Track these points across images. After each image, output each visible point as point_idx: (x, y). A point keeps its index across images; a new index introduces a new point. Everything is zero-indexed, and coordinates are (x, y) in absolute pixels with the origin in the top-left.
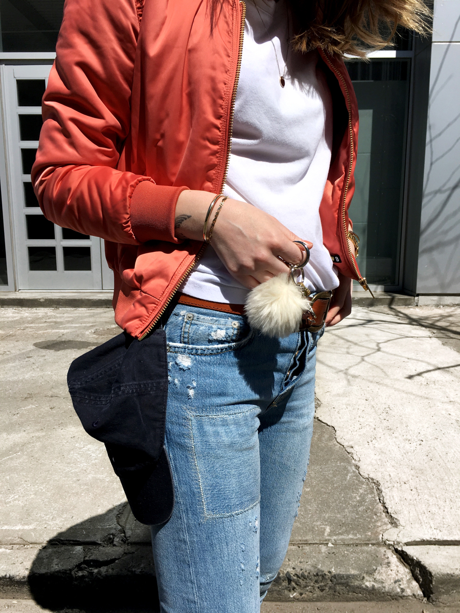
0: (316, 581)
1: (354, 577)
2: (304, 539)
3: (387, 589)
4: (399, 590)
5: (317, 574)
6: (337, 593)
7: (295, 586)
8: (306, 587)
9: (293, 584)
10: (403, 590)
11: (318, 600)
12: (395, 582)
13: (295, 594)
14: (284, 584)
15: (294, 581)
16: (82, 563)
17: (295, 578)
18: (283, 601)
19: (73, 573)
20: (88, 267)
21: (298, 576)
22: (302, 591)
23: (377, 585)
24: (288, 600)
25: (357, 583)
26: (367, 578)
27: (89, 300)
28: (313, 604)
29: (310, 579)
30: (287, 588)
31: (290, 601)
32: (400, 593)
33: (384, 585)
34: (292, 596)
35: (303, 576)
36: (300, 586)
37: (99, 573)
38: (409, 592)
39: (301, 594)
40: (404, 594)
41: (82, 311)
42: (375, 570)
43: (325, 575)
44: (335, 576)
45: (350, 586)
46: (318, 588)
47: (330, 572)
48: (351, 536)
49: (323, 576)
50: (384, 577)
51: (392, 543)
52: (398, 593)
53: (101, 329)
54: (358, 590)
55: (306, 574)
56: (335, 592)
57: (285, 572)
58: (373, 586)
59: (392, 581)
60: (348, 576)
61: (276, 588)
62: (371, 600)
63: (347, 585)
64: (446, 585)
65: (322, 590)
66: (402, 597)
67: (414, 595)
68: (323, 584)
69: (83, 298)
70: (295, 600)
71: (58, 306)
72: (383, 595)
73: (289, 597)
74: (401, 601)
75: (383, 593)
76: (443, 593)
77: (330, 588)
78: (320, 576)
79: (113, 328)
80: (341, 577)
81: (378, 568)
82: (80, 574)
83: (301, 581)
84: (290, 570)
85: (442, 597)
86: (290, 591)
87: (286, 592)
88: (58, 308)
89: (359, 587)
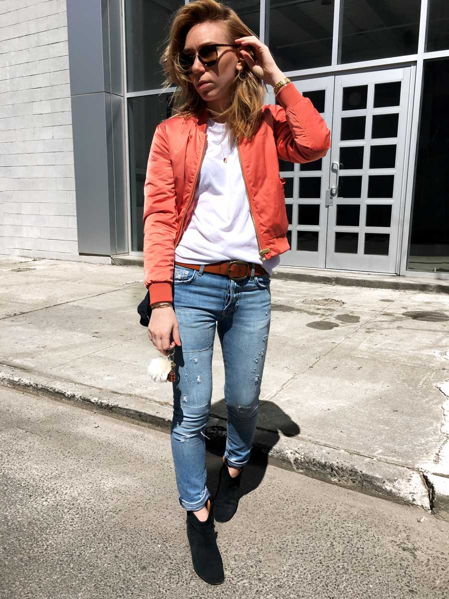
0: (350, 475)
1: (376, 479)
2: (358, 451)
3: (401, 496)
4: (411, 499)
5: (352, 471)
6: (364, 487)
7: (336, 474)
8: (343, 477)
9: (335, 472)
10: (414, 500)
11: (350, 488)
12: (410, 493)
13: (335, 479)
14: (328, 470)
15: (335, 470)
16: (214, 427)
17: (336, 468)
18: (327, 482)
19: (208, 430)
20: (315, 248)
21: (338, 468)
22: (340, 479)
23: (394, 490)
24: (330, 482)
25: (379, 484)
26: (387, 482)
27: (310, 276)
28: (346, 490)
29: (346, 472)
30: (330, 474)
31: (332, 483)
32: (411, 501)
33: (400, 492)
34: (333, 480)
35: (342, 468)
36: (339, 475)
37: (221, 433)
38: (418, 503)
39: (339, 481)
40: (414, 502)
41: (305, 285)
42: (395, 480)
43: (357, 472)
44: (363, 475)
45: (373, 484)
46: (351, 480)
47: (361, 472)
48: (394, 459)
49: (356, 473)
50: (402, 487)
51: (423, 471)
52: (410, 501)
53: (310, 299)
54: (379, 490)
55: (344, 468)
56: (362, 486)
57: (331, 463)
58: (391, 490)
59: (408, 492)
60: (372, 478)
61: (322, 471)
62: (388, 500)
63: (371, 483)
64: (445, 504)
65: (354, 482)
66: (413, 505)
67: (422, 506)
68: (354, 478)
69: (306, 274)
70: (334, 483)
71: (287, 279)
72: (397, 499)
73: (331, 481)
74: (411, 507)
75: (398, 497)
76: (443, 509)
77: (359, 482)
78: (353, 472)
79: (320, 300)
80: (368, 476)
81: (399, 480)
82: (212, 432)
83: (340, 471)
84: (334, 463)
85: (442, 512)
86: (332, 476)
87: (329, 476)
88: (287, 281)
89: (380, 487)
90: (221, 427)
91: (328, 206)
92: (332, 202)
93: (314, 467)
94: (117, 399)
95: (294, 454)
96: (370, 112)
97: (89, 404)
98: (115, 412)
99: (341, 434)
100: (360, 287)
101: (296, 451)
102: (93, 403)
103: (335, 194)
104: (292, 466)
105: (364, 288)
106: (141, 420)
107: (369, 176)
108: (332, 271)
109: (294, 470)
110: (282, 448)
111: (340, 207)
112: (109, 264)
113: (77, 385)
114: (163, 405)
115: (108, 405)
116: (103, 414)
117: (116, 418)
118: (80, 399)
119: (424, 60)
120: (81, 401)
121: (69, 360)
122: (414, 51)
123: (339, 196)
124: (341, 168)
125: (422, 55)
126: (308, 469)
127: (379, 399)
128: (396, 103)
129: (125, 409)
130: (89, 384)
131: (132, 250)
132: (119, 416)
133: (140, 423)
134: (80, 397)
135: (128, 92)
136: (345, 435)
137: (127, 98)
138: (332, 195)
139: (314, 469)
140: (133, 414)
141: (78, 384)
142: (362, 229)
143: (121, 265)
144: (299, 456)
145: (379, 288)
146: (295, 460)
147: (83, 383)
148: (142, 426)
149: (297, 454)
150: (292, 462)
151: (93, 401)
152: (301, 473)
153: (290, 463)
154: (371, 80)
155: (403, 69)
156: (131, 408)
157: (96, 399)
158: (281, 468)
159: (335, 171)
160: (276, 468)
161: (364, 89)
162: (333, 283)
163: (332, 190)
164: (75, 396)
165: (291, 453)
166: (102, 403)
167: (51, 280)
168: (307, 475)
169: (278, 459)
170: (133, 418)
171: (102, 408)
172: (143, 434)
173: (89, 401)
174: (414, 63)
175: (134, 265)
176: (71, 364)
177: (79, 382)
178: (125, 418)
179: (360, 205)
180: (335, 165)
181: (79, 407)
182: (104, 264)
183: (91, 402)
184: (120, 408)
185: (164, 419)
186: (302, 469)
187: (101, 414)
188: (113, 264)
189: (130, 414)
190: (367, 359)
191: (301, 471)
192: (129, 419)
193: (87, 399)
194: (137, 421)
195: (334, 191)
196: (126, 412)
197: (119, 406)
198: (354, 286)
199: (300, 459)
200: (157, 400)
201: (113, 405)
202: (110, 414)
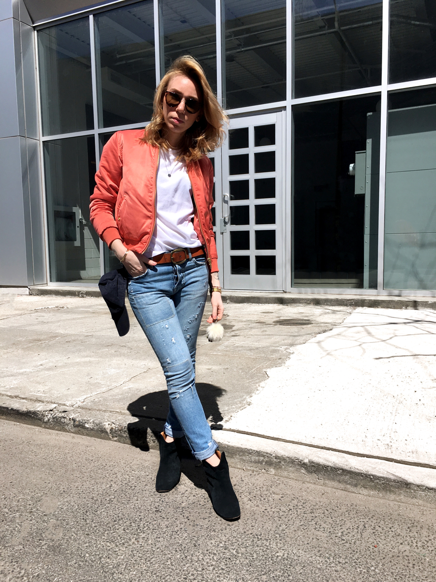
91: (223, 233)
92: (226, 229)
93: (124, 433)
95: (111, 425)
96: (252, 150)
100: (250, 303)
101: (113, 423)
103: (228, 222)
104: (108, 435)
105: (254, 304)
107: (255, 206)
108: (229, 291)
109: (110, 439)
110: (102, 421)
111: (233, 233)
112: (27, 295)
114: (13, 398)
119: (292, 105)
122: (284, 98)
123: (232, 224)
124: (232, 199)
125: (290, 101)
126: (121, 436)
128: (272, 142)
131: (51, 281)
135: (43, 136)
137: (43, 142)
138: (226, 223)
139: (125, 435)
142: (252, 253)
143: (38, 295)
144: (115, 426)
145: (266, 303)
146: (110, 430)
149: (113, 425)
150: (108, 431)
152: (116, 441)
153: (107, 432)
154: (251, 123)
155: (275, 113)
158: (101, 439)
159: (226, 202)
160: (96, 439)
161: (246, 130)
162: (228, 301)
163: (225, 218)
165: (109, 424)
168: (120, 442)
169: (97, 431)
174: (284, 108)
175: (50, 294)
179: (249, 231)
180: (226, 196)
182: (21, 295)
185: (7, 408)
186: (116, 437)
188: (30, 294)
191: (115, 439)
195: (227, 221)
198: (245, 303)
199: (114, 428)
200: (9, 394)
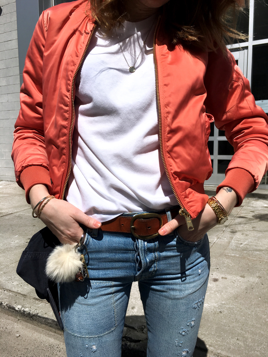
90: (129, 338)
94: (38, 307)
97: (13, 312)
98: (36, 320)
99: (238, 342)
102: (17, 311)
106: (58, 329)
113: (5, 292)
115: (29, 313)
116: (26, 321)
117: (36, 326)
118: (6, 307)
119: (253, 46)
120: (7, 308)
121: (4, 265)
125: (251, 43)
127: (260, 299)
129: (44, 318)
130: (16, 290)
132: (39, 324)
133: (57, 331)
134: (7, 305)
136: (241, 343)
140: (51, 323)
141: (7, 290)
142: (216, 157)
147: (12, 290)
148: (58, 334)
151: (17, 309)
155: (239, 52)
156: (49, 317)
157: (20, 307)
164: (2, 303)
166: (24, 311)
167: (4, 195)
170: (50, 326)
171: (24, 315)
172: (59, 343)
173: (14, 309)
176: (5, 270)
177: (8, 288)
178: (44, 326)
179: (213, 141)
181: (6, 313)
183: (15, 310)
184: (39, 317)
187: (23, 320)
189: (48, 323)
190: (239, 257)
192: (47, 327)
193: (12, 307)
194: (54, 330)
196: (45, 320)
197: (39, 315)
201: (33, 313)
202: (31, 322)
